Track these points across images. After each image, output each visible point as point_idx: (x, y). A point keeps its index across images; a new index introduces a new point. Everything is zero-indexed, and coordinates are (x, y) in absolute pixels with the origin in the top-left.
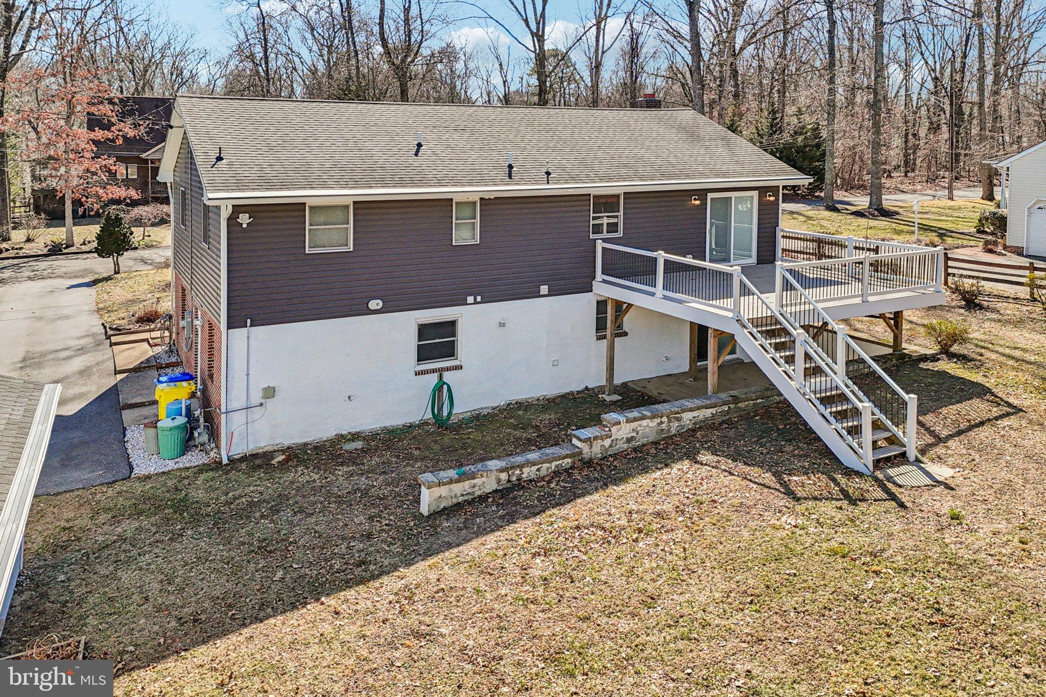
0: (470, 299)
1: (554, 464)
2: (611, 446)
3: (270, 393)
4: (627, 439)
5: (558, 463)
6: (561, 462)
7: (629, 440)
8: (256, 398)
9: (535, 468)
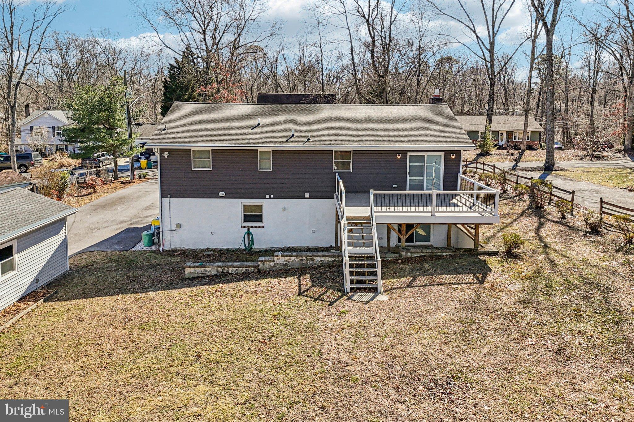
0: (268, 196)
1: (244, 269)
2: (274, 266)
3: (179, 226)
4: (283, 264)
5: (246, 268)
6: (248, 268)
7: (284, 265)
8: (174, 227)
9: (235, 269)
